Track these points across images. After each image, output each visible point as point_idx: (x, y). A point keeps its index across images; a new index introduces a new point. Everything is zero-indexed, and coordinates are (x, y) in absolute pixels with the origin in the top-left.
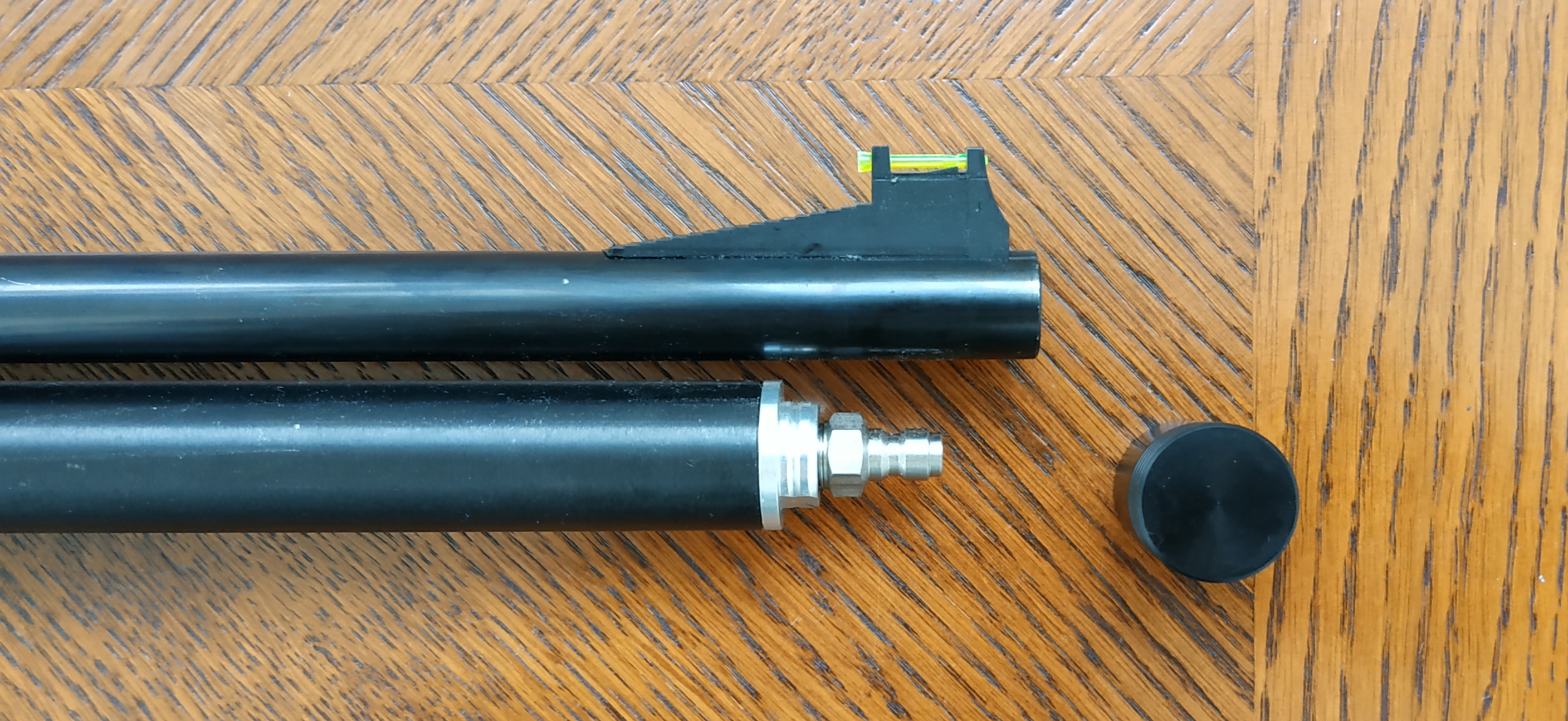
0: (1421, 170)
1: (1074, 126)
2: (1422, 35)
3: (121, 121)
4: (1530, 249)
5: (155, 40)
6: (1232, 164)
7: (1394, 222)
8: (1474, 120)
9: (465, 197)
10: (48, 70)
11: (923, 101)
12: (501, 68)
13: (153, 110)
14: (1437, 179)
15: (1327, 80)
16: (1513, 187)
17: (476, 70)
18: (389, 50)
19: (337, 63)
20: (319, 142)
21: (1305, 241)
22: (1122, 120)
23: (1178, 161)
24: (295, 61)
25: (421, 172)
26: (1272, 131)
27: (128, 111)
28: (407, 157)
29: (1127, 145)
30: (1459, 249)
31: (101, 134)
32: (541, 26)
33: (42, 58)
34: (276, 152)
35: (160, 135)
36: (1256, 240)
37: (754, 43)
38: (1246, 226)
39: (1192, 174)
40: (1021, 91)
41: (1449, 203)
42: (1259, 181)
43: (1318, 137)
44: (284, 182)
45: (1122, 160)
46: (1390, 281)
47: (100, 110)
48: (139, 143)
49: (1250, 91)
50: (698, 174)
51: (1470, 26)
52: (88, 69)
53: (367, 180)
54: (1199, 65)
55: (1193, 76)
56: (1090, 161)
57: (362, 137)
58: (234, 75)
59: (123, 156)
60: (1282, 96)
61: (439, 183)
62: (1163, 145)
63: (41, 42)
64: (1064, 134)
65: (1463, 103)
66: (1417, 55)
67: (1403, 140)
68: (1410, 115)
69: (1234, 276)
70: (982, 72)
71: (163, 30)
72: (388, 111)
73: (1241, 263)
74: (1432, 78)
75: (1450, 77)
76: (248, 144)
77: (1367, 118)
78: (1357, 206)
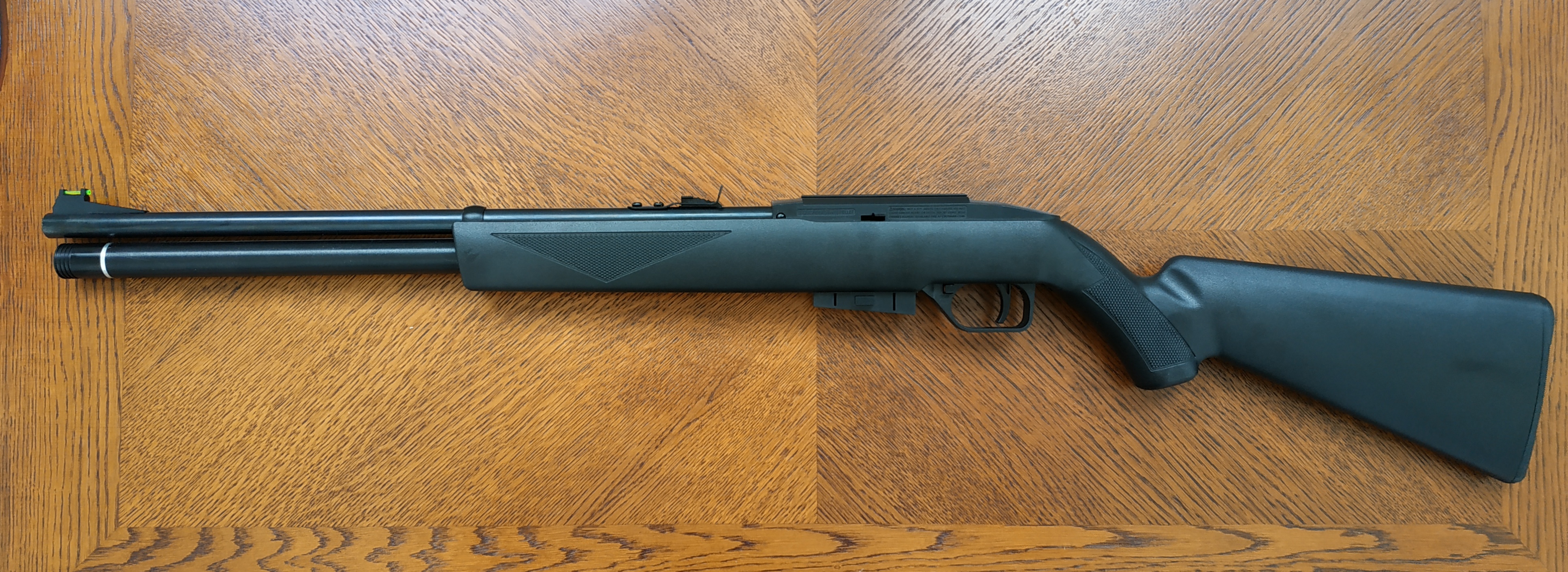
0: (1530, 253)
1: (1450, 243)
2: (1529, 222)
3: (1224, 238)
4: (1556, 272)
5: (1232, 219)
6: (1486, 251)
7: (1525, 266)
8: (1542, 242)
9: (1307, 257)
10: (1206, 226)
11: (1414, 236)
12: (1315, 227)
13: (1232, 236)
14: (1534, 256)
15: (1508, 232)
16: (1552, 258)
17: (1309, 228)
18: (1288, 223)
19: (1275, 225)
20: (1272, 244)
21: (1504, 270)
22: (1461, 241)
23: (1474, 251)
24: (1266, 225)
25: (1296, 251)
26: (1495, 244)
27: (1226, 236)
28: (1293, 248)
29: (1462, 246)
30: (1540, 272)
31: (1220, 241)
32: (1324, 217)
33: (1205, 223)
34: (1262, 247)
35: (1234, 242)
36: (1493, 269)
37: (1374, 222)
38: (1491, 266)
39: (1478, 254)
40: (1437, 234)
41: (1537, 261)
42: (1493, 256)
43: (1506, 245)
44: (1264, 253)
45: (1461, 250)
46: (1524, 279)
47: (1219, 236)
48: (1229, 244)
49: (1490, 234)
50: (1361, 252)
51: (1540, 220)
52: (1216, 226)
53: (1284, 253)
54: (1479, 228)
55: (1476, 231)
56: (1453, 250)
57: (1281, 242)
58: (1251, 228)
59: (1225, 247)
60: (1497, 236)
61: (1301, 254)
62: (1470, 247)
63: (1204, 220)
64: (1448, 244)
65: (1539, 238)
66: (1528, 226)
67: (1526, 246)
68: (1527, 241)
69: (1488, 278)
70: (1427, 229)
71: (1234, 217)
72: (1288, 237)
73: (1490, 275)
74: (1532, 232)
75: (1536, 232)
76: (1255, 244)
77: (1517, 241)
78: (1516, 262)
